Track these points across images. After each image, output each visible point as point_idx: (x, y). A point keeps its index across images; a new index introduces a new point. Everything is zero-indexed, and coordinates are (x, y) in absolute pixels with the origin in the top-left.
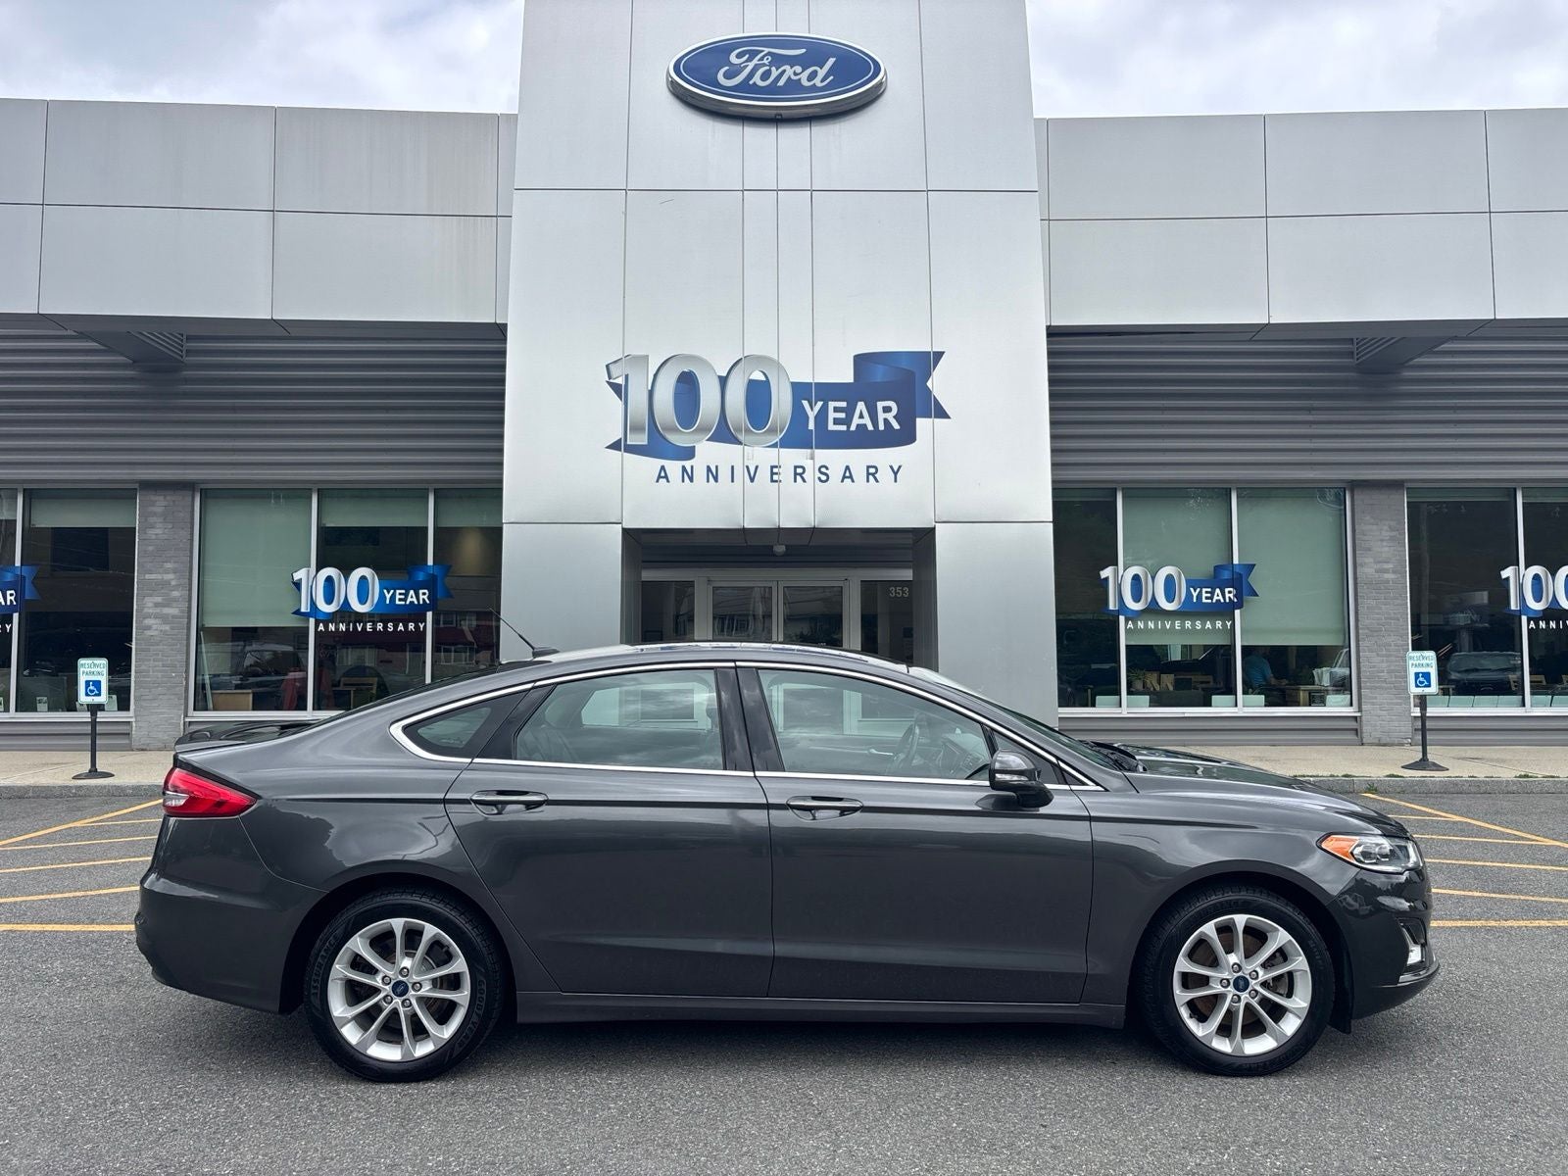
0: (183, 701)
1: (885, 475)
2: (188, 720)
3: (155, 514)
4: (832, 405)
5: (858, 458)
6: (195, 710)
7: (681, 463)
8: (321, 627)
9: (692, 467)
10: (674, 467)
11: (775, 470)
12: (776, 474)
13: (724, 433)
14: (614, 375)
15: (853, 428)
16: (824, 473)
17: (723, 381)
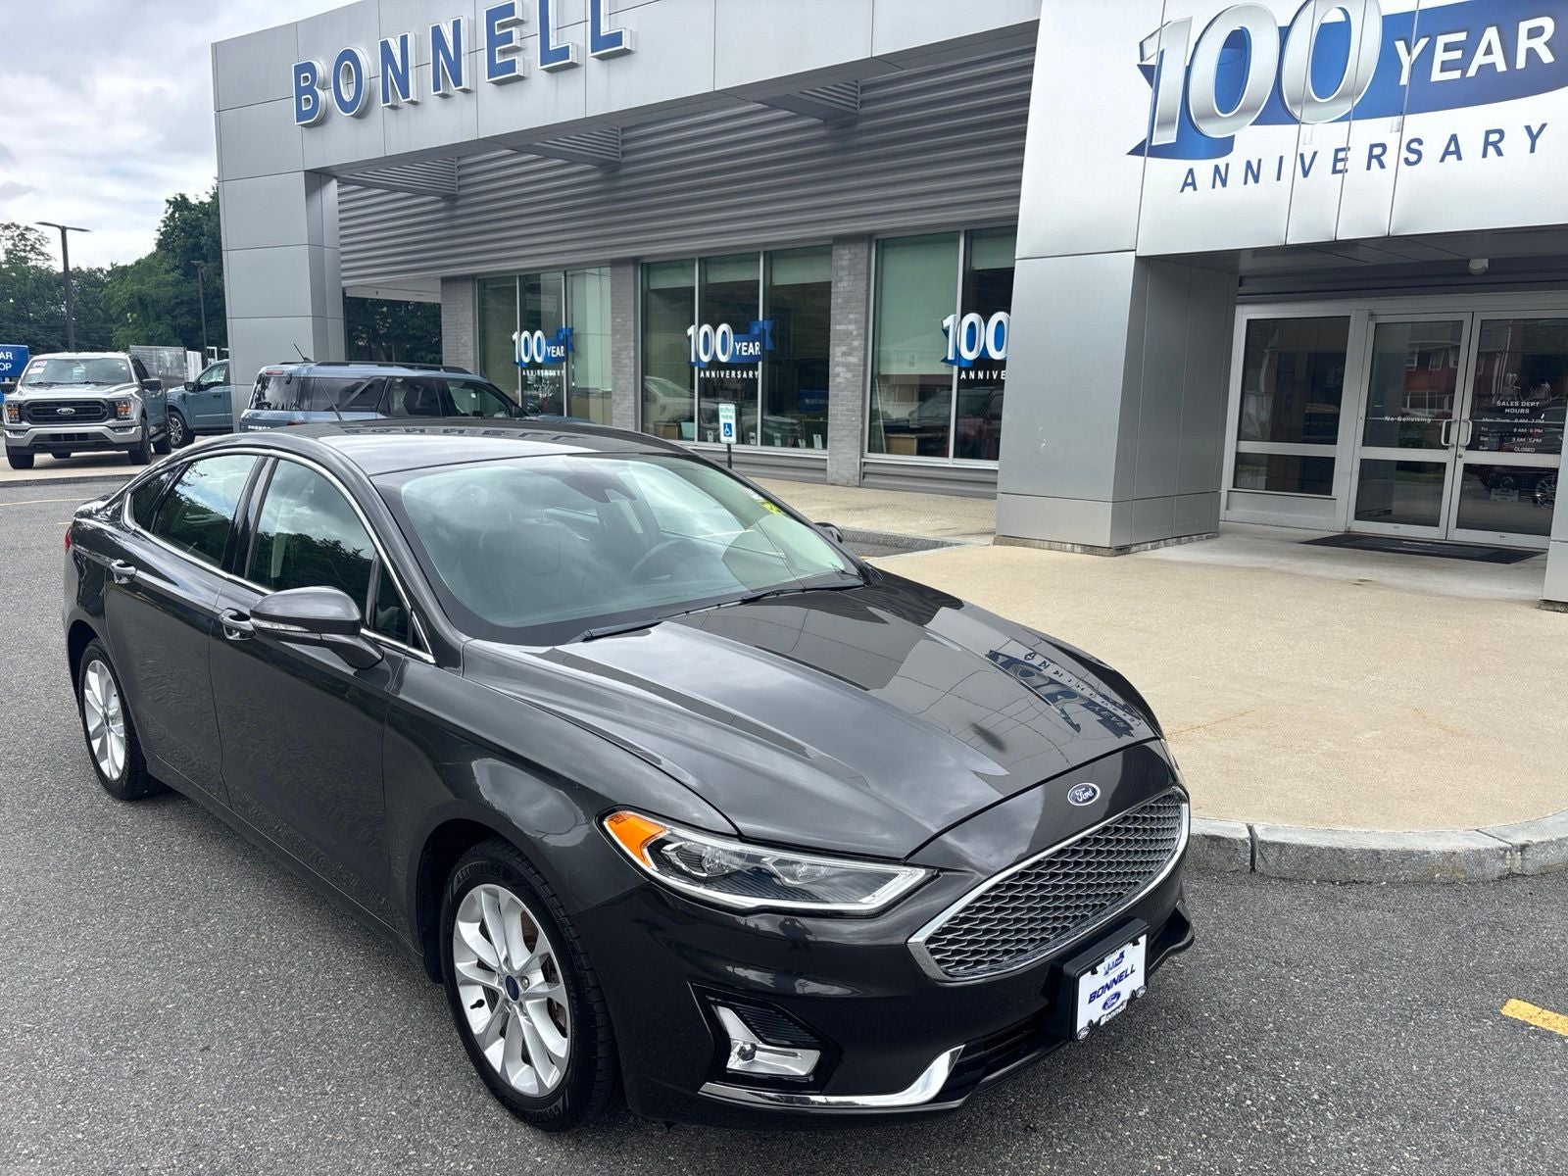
0: (859, 443)
1: (1515, 143)
2: (863, 460)
3: (842, 268)
4: (1442, 40)
5: (1471, 121)
6: (869, 451)
7: (1212, 163)
8: (963, 376)
9: (1227, 165)
10: (1204, 168)
11: (1341, 155)
12: (1342, 160)
13: (1276, 111)
14: (1147, 54)
15: (1472, 72)
16: (1414, 151)
17: (1284, 33)
